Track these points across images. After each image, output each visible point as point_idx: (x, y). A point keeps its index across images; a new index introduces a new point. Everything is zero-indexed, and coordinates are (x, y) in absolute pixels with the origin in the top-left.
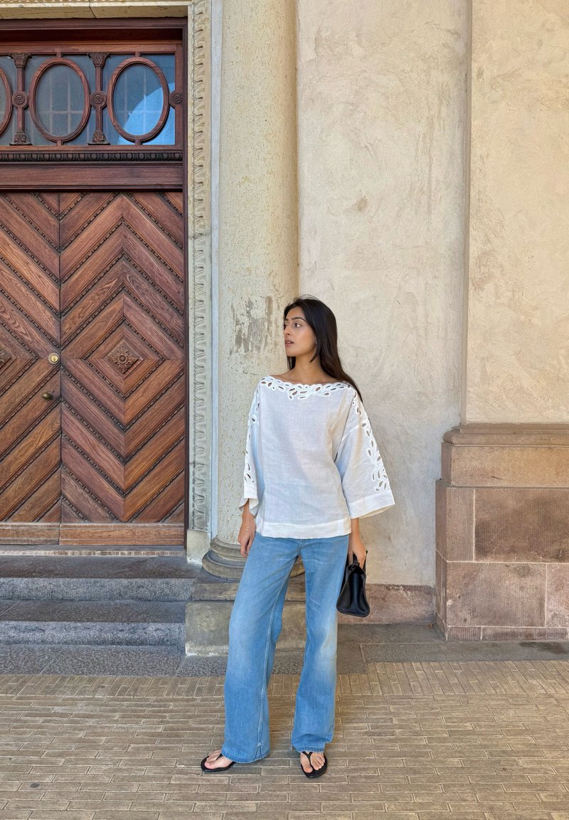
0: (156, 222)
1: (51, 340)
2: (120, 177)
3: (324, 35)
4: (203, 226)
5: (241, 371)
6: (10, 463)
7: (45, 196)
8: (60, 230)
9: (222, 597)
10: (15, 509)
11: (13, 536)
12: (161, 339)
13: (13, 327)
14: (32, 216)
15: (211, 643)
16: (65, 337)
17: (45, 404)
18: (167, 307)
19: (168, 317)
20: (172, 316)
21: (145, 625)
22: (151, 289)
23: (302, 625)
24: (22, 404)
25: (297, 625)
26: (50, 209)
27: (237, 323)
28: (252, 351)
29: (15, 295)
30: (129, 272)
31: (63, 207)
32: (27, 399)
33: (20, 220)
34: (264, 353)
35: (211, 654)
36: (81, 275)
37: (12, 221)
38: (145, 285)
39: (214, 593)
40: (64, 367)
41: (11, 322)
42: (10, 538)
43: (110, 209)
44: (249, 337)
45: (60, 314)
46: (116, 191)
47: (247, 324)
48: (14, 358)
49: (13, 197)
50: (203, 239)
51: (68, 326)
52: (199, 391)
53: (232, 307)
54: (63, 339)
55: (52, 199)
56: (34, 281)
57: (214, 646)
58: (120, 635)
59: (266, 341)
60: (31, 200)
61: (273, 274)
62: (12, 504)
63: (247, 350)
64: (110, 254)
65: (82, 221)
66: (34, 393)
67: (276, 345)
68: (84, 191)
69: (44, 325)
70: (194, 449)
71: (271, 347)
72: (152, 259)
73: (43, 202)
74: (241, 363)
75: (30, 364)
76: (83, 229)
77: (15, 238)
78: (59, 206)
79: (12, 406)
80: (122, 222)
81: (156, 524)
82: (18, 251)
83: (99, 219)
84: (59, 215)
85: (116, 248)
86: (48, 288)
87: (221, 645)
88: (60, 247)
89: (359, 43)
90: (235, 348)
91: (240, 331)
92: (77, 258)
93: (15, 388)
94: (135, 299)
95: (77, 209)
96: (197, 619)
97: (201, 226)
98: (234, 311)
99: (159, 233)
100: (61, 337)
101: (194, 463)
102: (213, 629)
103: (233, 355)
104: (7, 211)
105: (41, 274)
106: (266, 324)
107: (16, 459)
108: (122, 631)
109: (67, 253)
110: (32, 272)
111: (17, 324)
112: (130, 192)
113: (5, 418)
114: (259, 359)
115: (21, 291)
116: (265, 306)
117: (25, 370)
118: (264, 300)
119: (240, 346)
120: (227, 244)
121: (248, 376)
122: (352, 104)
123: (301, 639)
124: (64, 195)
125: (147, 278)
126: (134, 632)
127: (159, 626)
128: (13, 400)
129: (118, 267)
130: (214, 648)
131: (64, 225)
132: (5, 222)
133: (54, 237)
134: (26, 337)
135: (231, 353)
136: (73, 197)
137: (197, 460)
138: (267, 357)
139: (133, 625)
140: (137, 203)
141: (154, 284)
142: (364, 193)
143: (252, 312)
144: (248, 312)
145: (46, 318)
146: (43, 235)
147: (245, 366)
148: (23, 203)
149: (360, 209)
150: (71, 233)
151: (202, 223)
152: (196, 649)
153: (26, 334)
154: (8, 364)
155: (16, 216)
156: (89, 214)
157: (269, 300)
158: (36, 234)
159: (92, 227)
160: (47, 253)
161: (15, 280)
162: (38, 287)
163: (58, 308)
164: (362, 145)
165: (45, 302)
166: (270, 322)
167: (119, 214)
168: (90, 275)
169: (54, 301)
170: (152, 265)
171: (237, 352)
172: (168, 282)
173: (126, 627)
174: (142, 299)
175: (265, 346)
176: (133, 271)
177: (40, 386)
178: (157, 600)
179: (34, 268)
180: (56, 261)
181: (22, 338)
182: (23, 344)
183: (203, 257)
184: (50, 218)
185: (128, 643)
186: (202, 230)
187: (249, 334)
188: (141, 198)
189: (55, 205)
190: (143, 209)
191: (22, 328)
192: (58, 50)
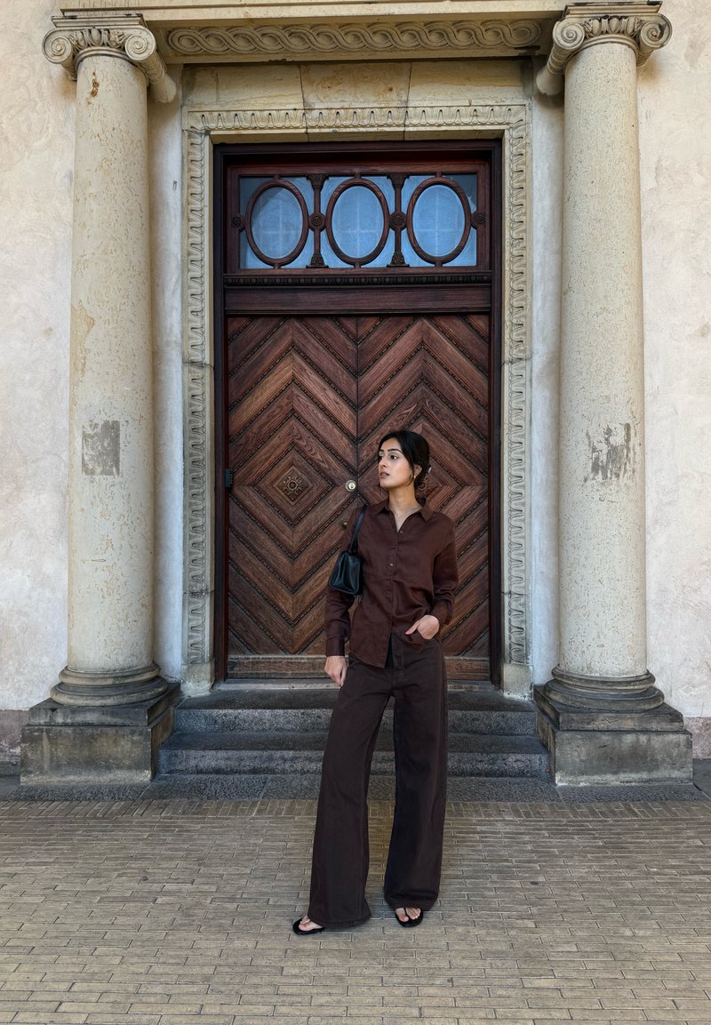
0: (457, 345)
1: (348, 466)
2: (426, 302)
3: (665, 164)
4: (524, 351)
5: (597, 498)
6: (305, 595)
7: (344, 321)
8: (359, 354)
9: (590, 727)
10: (309, 642)
11: (309, 669)
12: (460, 465)
13: (309, 454)
14: (330, 340)
15: (582, 773)
16: (362, 464)
17: (343, 532)
18: (467, 431)
19: (468, 443)
20: (472, 441)
21: (505, 756)
22: (451, 414)
23: (675, 754)
24: (318, 533)
25: (670, 756)
26: (347, 333)
27: (594, 450)
28: (611, 478)
29: (312, 422)
30: (428, 397)
31: (362, 332)
32: (324, 527)
33: (317, 344)
34: (624, 480)
35: (582, 784)
36: (379, 401)
37: (309, 347)
38: (445, 410)
39: (582, 723)
40: (361, 495)
41: (307, 449)
42: (306, 672)
43: (410, 333)
44: (607, 464)
45: (356, 441)
46: (416, 315)
47: (605, 451)
48: (311, 485)
49: (311, 322)
50: (523, 363)
51: (365, 453)
52: (515, 519)
53: (587, 434)
54: (360, 466)
55: (350, 324)
56: (331, 407)
57: (585, 776)
58: (480, 766)
59: (625, 468)
60: (329, 324)
61: (631, 401)
62: (307, 635)
63: (605, 477)
64: (409, 380)
65: (381, 346)
66: (330, 521)
67: (634, 472)
68: (382, 316)
69: (341, 452)
70: (510, 579)
71: (629, 473)
72: (452, 384)
73: (341, 326)
74: (598, 490)
75: (327, 492)
76: (382, 354)
77: (312, 364)
78: (357, 331)
79: (308, 535)
80: (423, 347)
81: (457, 657)
82: (314, 377)
83: (399, 344)
84: (356, 340)
85: (415, 373)
86: (345, 414)
87: (593, 775)
88: (356, 373)
89: (701, 172)
90: (591, 476)
91: (597, 458)
92: (375, 384)
93: (311, 516)
94: (434, 425)
95: (376, 334)
96: (568, 748)
97: (520, 351)
98: (589, 438)
99: (460, 356)
100: (358, 464)
101: (510, 593)
102: (584, 758)
103: (589, 483)
104: (304, 335)
105: (338, 401)
106: (625, 451)
107: (311, 589)
108: (481, 761)
109: (366, 378)
110: (329, 398)
111: (314, 451)
112: (431, 315)
113: (300, 547)
114: (618, 486)
115: (318, 417)
116: (624, 433)
117: (320, 498)
118: (623, 428)
119: (597, 473)
120: (581, 373)
121: (605, 504)
122: (694, 232)
123: (674, 768)
124: (363, 319)
125: (447, 403)
126: (494, 763)
127: (519, 756)
128: (309, 528)
129: (418, 392)
130: (585, 777)
131: (362, 351)
132: (302, 347)
133: (352, 361)
134: (323, 465)
135: (586, 480)
136: (371, 322)
137: (513, 590)
138: (626, 485)
139: (492, 756)
140: (437, 327)
141: (453, 409)
142: (707, 320)
143: (611, 439)
144: (607, 439)
145: (342, 444)
146: (339, 360)
147: (601, 493)
148: (321, 328)
149: (703, 335)
150: (369, 358)
151: (522, 348)
152: (567, 779)
153: (323, 462)
154: (305, 492)
155: (313, 341)
156: (388, 339)
157: (628, 427)
158: (333, 360)
159: (391, 352)
160: (343, 378)
161: (312, 407)
162: (335, 413)
163: (355, 434)
164: (704, 272)
165: (342, 428)
166: (628, 449)
167: (419, 338)
168: (388, 401)
169: (351, 426)
170: (452, 389)
171: (594, 479)
172: (468, 406)
173: (486, 758)
174: (442, 424)
175: (624, 473)
176: (433, 396)
177: (336, 515)
178: (492, 733)
179: (331, 395)
180: (354, 386)
181: (319, 466)
182: (320, 470)
183: (522, 382)
184: (348, 343)
185: (488, 774)
186: (521, 355)
187: (608, 462)
188: (443, 323)
189: (353, 330)
190: (444, 332)
191: (319, 455)
192: (357, 170)
